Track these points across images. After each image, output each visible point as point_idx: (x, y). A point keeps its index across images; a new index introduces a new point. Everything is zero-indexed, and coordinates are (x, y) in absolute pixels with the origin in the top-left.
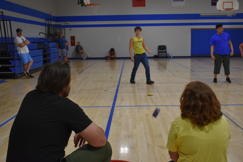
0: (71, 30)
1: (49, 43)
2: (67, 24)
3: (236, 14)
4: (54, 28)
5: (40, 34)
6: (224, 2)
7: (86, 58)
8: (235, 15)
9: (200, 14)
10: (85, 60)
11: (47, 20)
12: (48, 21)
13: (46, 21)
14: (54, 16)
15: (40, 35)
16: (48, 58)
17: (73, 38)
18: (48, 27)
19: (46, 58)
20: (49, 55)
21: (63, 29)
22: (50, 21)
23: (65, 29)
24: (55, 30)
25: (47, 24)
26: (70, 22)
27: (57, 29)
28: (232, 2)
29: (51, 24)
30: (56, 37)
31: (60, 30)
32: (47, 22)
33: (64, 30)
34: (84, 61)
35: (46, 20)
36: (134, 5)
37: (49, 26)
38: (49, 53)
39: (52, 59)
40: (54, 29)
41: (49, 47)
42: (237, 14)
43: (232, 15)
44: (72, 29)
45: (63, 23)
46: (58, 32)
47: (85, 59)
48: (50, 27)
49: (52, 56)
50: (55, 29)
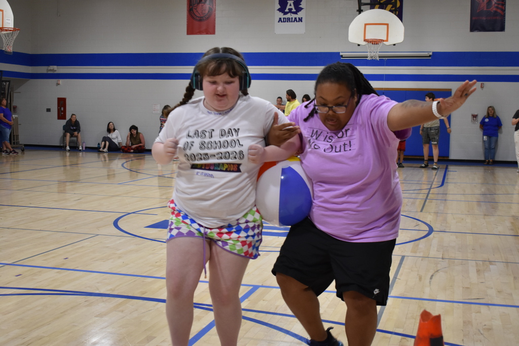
0: (58, 83)
2: (51, 70)
3: (431, 54)
6: (366, 25)
7: (86, 148)
8: (430, 56)
9: (341, 54)
10: (84, 153)
17: (62, 102)
26: (55, 67)
28: (387, 25)
34: (81, 154)
36: (191, 31)
42: (433, 53)
43: (379, 57)
44: (61, 81)
45: (42, 70)
47: (84, 149)
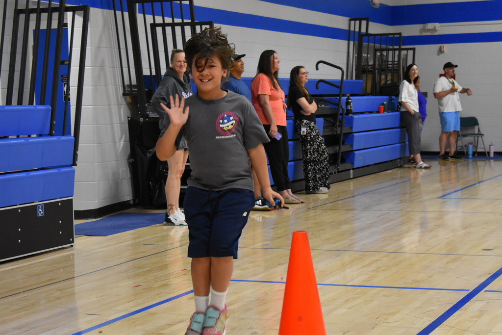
0: (441, 51)
2: (429, 30)
4: (378, 46)
5: (321, 65)
11: (355, 20)
12: (357, 22)
13: (352, 22)
14: (381, 4)
15: (317, 69)
16: (344, 148)
18: (357, 42)
19: (337, 148)
20: (349, 136)
21: (407, 49)
22: (364, 23)
23: (414, 49)
24: (382, 55)
25: (354, 31)
27: (389, 50)
29: (367, 34)
30: (383, 77)
31: (397, 52)
32: (355, 26)
33: (411, 53)
35: (350, 20)
37: (360, 40)
38: (346, 130)
39: (356, 152)
40: (376, 50)
41: (349, 112)
44: (448, 47)
46: (390, 59)
48: (365, 44)
49: (359, 140)
50: (382, 50)
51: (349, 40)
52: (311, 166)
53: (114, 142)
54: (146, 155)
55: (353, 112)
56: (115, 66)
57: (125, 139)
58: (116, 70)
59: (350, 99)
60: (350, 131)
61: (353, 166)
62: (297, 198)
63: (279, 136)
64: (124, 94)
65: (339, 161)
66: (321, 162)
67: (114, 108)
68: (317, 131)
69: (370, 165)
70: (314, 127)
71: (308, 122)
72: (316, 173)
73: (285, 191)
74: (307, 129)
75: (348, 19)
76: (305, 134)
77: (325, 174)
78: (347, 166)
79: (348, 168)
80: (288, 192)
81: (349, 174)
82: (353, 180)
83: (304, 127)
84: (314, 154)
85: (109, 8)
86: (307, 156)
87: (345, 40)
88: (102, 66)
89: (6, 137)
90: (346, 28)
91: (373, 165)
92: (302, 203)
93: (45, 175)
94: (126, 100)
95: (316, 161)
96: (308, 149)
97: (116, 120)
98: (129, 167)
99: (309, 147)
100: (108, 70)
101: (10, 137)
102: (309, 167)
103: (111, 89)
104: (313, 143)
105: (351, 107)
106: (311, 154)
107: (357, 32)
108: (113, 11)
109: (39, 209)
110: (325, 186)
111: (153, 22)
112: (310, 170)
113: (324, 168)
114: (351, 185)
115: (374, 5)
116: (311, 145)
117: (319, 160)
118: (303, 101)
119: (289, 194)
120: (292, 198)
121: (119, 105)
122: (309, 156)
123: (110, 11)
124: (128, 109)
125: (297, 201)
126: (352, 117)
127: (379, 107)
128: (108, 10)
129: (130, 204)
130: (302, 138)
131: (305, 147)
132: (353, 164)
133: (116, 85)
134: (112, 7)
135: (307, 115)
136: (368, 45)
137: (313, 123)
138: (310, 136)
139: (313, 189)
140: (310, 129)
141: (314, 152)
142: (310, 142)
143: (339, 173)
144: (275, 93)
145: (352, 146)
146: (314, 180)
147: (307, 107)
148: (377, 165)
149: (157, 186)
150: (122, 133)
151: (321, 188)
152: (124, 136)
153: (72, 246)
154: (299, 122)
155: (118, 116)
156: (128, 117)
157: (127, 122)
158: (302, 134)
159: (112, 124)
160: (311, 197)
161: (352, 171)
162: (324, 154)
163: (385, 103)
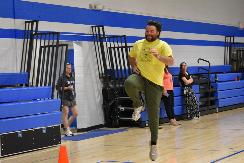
1: (217, 75)
5: (200, 61)
12: (229, 38)
13: (227, 38)
15: (198, 62)
18: (229, 47)
22: (232, 38)
25: (228, 42)
29: (233, 43)
32: (228, 40)
35: (226, 37)
37: (231, 45)
41: (216, 81)
48: (233, 47)
49: (220, 95)
51: (225, 46)
52: (189, 107)
53: (95, 98)
54: (109, 104)
55: (218, 81)
56: (95, 66)
57: (101, 97)
58: (96, 67)
59: (217, 76)
60: (216, 90)
61: (218, 106)
62: (178, 122)
63: (168, 95)
64: (100, 78)
65: (209, 104)
66: (195, 106)
67: (95, 84)
68: (192, 92)
69: (229, 106)
70: (190, 90)
71: (187, 87)
72: (191, 111)
73: (172, 120)
74: (187, 91)
75: (224, 36)
76: (186, 93)
77: (197, 111)
78: (214, 106)
79: (215, 108)
80: (174, 120)
81: (216, 110)
82: (218, 113)
83: (185, 90)
84: (190, 102)
85: (92, 41)
86: (187, 103)
87: (223, 46)
88: (89, 66)
89: (35, 100)
90: (224, 41)
91: (231, 105)
92: (180, 125)
93: (46, 116)
94: (101, 80)
95: (191, 105)
96: (188, 100)
97: (96, 89)
98: (103, 109)
99: (188, 99)
100: (92, 67)
101: (37, 100)
102: (188, 108)
103: (93, 76)
104: (190, 97)
105: (217, 79)
106: (189, 102)
107: (229, 42)
108: (94, 42)
109: (43, 130)
110: (197, 117)
111: (110, 46)
112: (188, 109)
113: (196, 108)
114: (217, 115)
115: (240, 29)
116: (189, 98)
117: (193, 105)
118: (184, 78)
119: (174, 121)
120: (176, 123)
121: (97, 82)
122: (188, 103)
123: (93, 42)
124: (102, 84)
125: (177, 124)
126: (217, 84)
127: (235, 78)
128: (91, 42)
129: (103, 126)
130: (185, 95)
131: (186, 99)
132: (218, 105)
133: (95, 74)
134: (93, 40)
135: (187, 85)
136: (237, 48)
137: (190, 88)
138: (188, 94)
139: (190, 118)
140: (188, 91)
141: (190, 101)
142: (188, 97)
143: (210, 110)
144: (166, 75)
145: (217, 97)
146: (190, 114)
147: (186, 81)
148: (233, 106)
149: (114, 118)
150: (99, 94)
151: (194, 118)
152: (100, 96)
153: (60, 145)
154: (183, 88)
155: (96, 87)
156: (102, 88)
157: (101, 89)
158: (184, 93)
159: (94, 91)
160: (189, 122)
161: (217, 109)
162: (196, 102)
163: (239, 76)
